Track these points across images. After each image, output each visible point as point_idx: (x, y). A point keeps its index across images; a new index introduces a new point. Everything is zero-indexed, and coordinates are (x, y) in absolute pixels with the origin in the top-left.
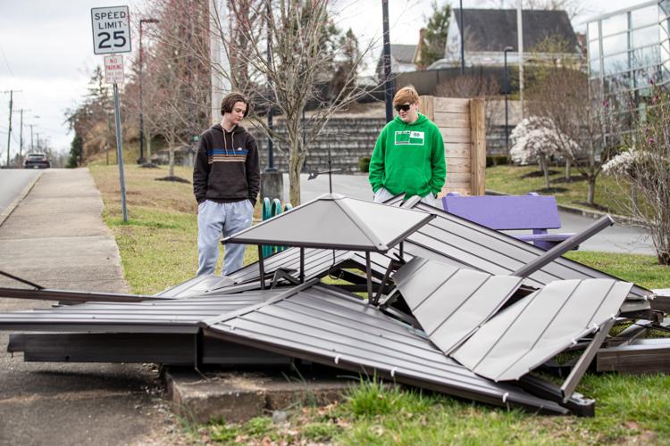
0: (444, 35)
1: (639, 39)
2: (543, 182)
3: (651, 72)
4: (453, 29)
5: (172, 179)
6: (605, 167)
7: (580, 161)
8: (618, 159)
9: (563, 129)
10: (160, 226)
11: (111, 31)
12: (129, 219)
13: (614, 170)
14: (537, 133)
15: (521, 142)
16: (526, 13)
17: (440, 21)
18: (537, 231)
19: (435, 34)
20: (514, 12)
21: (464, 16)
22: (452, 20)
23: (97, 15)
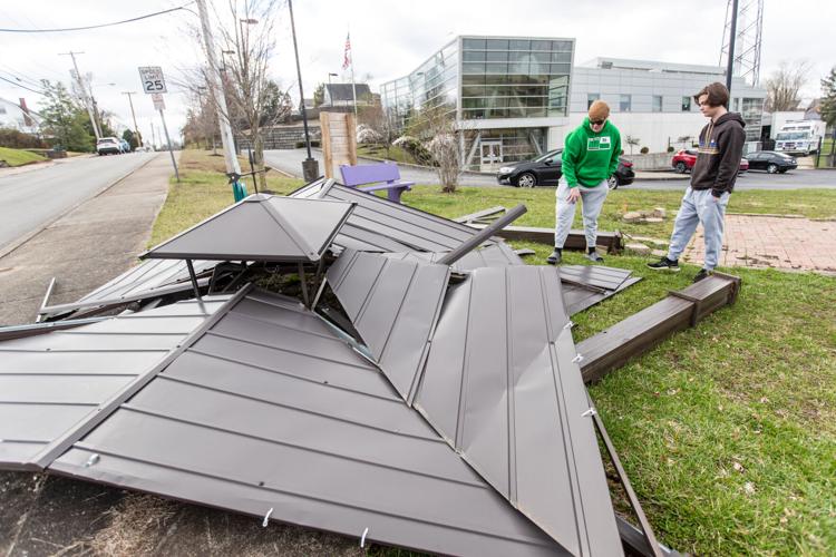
0: (323, 95)
1: (400, 92)
2: (367, 150)
3: (405, 105)
4: (327, 92)
5: (216, 155)
6: (394, 143)
7: (381, 141)
8: (398, 141)
9: (375, 129)
10: (197, 182)
11: (153, 81)
12: (182, 179)
13: (398, 144)
14: (365, 130)
15: (359, 134)
16: (357, 86)
17: (321, 89)
18: (389, 182)
19: (320, 95)
20: (351, 85)
21: (331, 87)
22: (326, 89)
23: (143, 71)
